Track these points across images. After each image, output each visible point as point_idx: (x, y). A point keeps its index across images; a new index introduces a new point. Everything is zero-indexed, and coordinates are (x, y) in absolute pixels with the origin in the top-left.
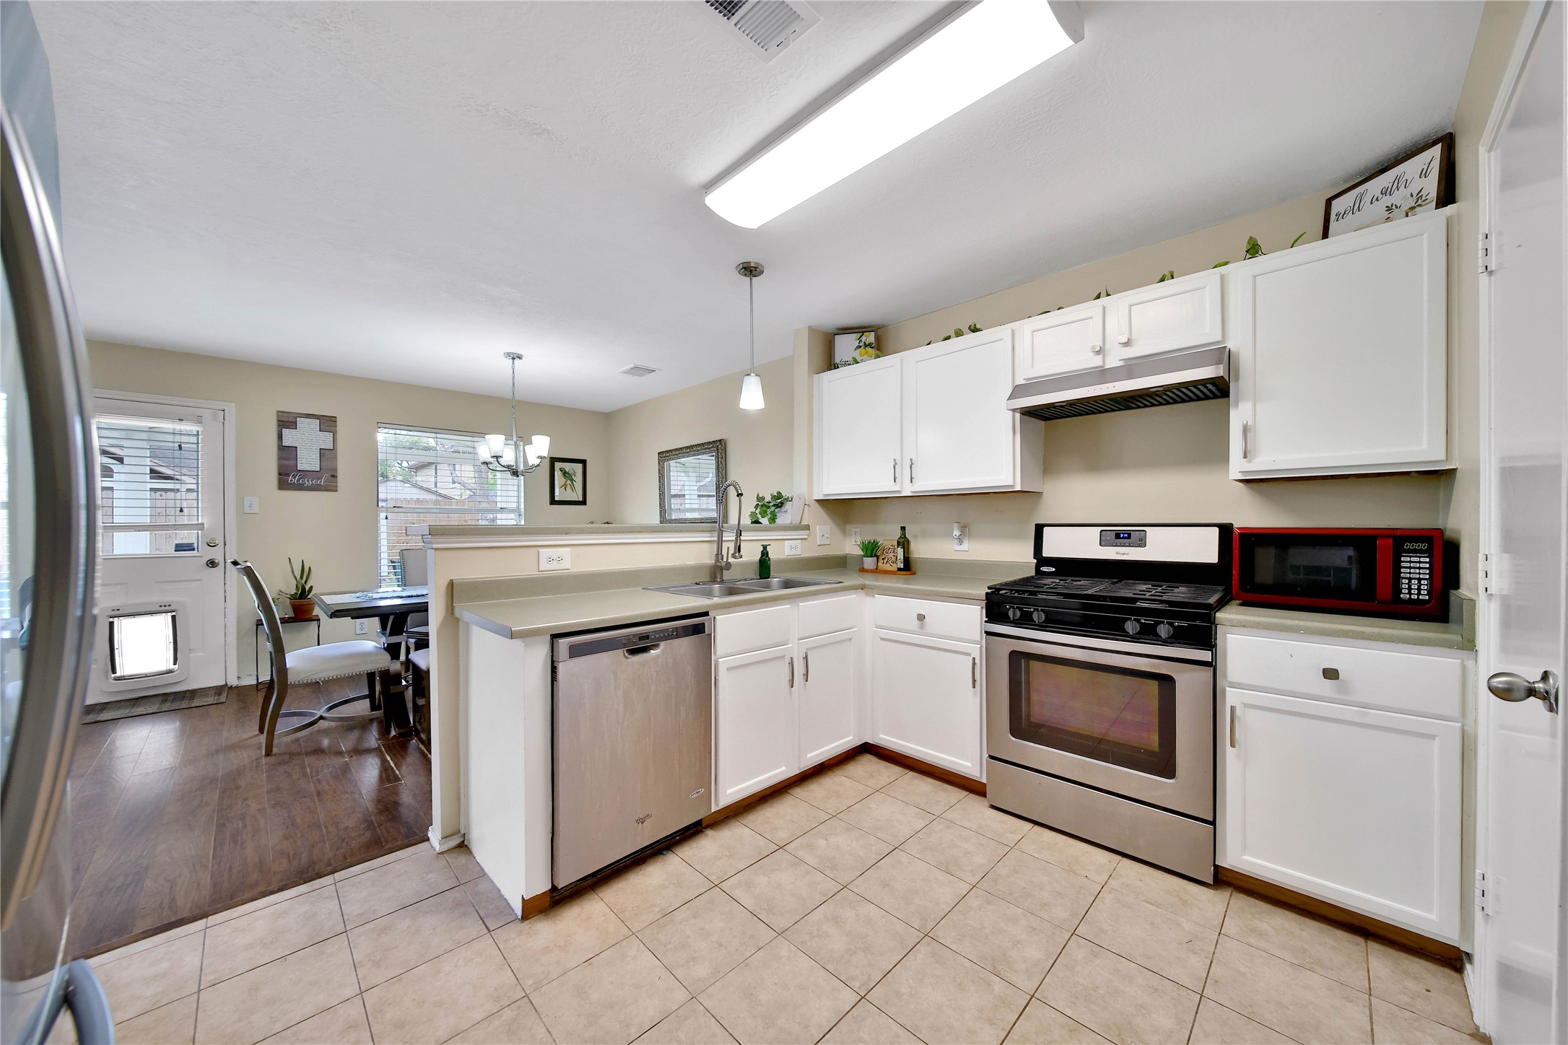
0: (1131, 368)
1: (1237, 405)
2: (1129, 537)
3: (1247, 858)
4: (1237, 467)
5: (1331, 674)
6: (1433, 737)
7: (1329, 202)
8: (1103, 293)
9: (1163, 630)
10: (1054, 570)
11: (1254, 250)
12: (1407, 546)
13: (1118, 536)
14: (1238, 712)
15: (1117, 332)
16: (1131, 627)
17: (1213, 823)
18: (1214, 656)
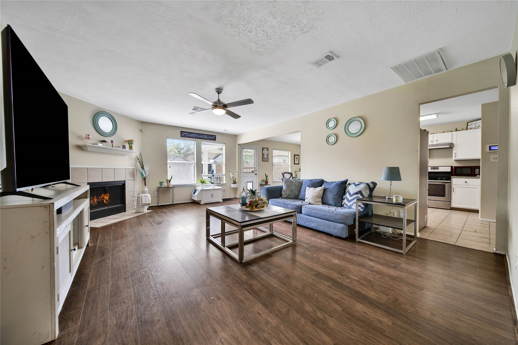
0: (437, 145)
1: (454, 150)
2: (436, 168)
3: (455, 205)
4: (454, 158)
5: (466, 182)
6: (478, 188)
7: (468, 123)
8: (432, 133)
9: (444, 179)
11: (456, 130)
12: (476, 168)
13: (434, 168)
14: (454, 188)
15: (435, 139)
16: (439, 179)
17: (450, 202)
18: (451, 181)
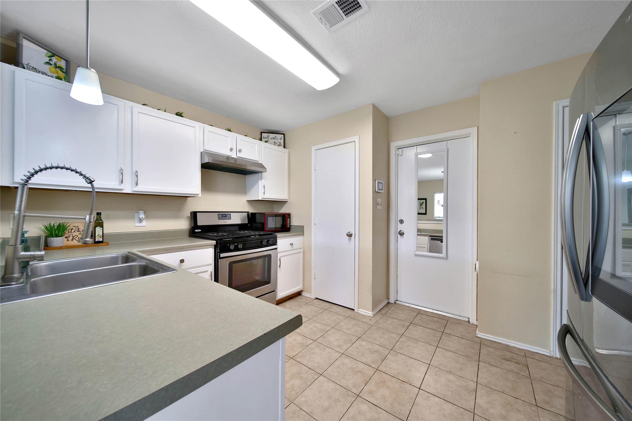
1: (261, 180)
2: (226, 216)
3: (281, 295)
4: (261, 196)
5: (292, 244)
6: (301, 252)
7: (261, 133)
9: (270, 242)
10: (200, 230)
13: (223, 215)
18: (277, 246)
